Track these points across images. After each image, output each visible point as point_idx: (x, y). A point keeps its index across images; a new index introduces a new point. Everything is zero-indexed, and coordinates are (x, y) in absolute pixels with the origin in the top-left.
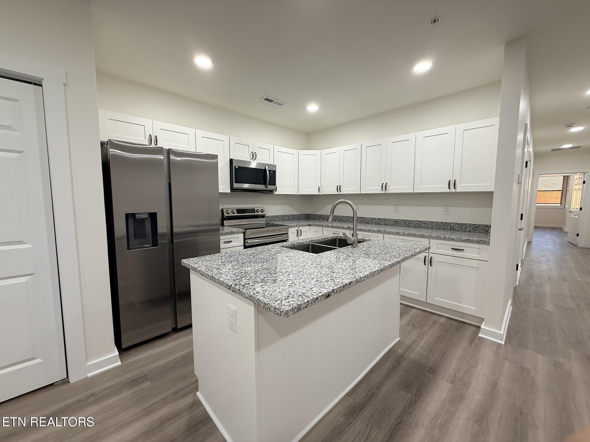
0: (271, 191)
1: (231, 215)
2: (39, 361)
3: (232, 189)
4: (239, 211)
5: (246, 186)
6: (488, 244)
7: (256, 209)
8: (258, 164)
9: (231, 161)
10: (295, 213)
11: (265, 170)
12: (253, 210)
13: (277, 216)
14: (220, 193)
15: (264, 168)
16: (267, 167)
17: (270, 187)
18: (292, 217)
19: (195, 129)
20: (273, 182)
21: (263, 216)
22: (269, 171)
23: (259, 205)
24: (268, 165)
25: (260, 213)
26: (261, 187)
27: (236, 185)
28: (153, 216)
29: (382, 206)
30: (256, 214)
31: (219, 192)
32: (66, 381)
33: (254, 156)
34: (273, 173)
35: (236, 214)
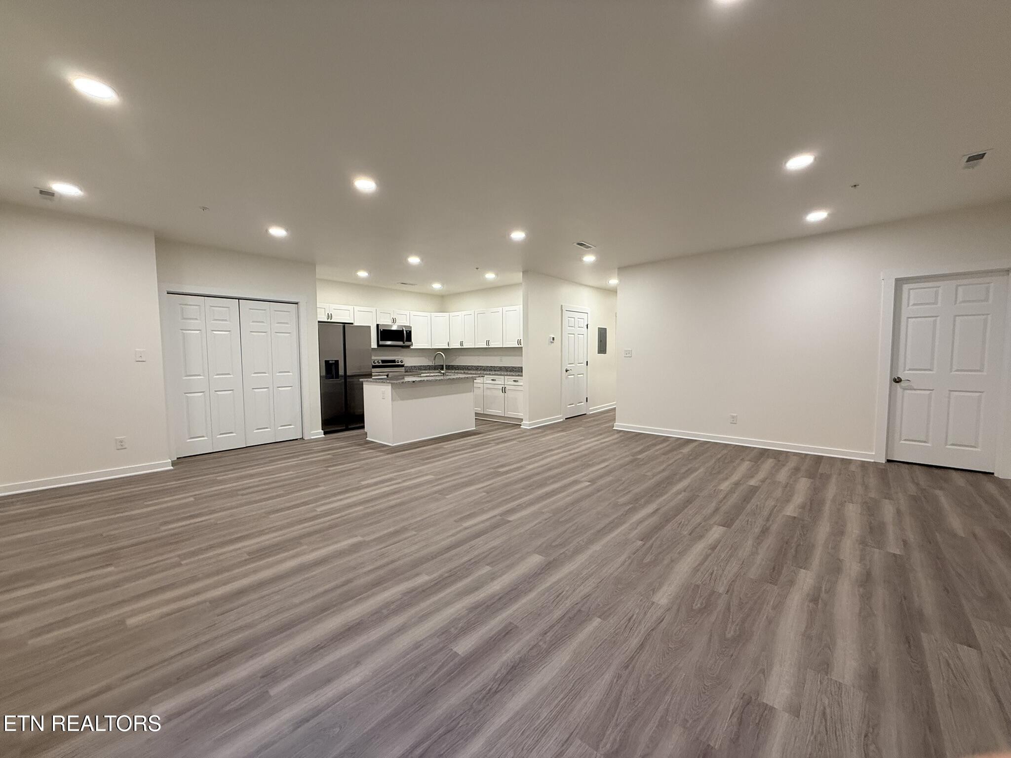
0: (408, 347)
1: (377, 364)
2: (292, 426)
3: (378, 345)
4: (383, 361)
5: (389, 343)
6: (522, 376)
7: (396, 360)
8: (398, 326)
9: (378, 325)
10: (430, 364)
11: (403, 330)
12: (394, 361)
13: (415, 367)
14: (372, 349)
15: (402, 329)
16: (404, 328)
17: (407, 343)
18: (428, 367)
19: (353, 307)
20: (409, 338)
21: (403, 366)
22: (406, 331)
23: (399, 357)
24: (405, 326)
25: (400, 363)
26: (400, 343)
27: (381, 343)
28: (337, 362)
29: (488, 357)
30: (397, 364)
31: (372, 347)
32: (302, 438)
33: (394, 321)
34: (409, 334)
35: (381, 364)
